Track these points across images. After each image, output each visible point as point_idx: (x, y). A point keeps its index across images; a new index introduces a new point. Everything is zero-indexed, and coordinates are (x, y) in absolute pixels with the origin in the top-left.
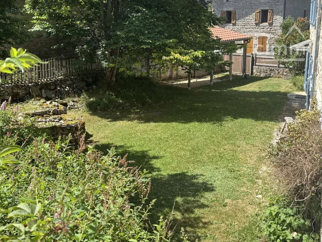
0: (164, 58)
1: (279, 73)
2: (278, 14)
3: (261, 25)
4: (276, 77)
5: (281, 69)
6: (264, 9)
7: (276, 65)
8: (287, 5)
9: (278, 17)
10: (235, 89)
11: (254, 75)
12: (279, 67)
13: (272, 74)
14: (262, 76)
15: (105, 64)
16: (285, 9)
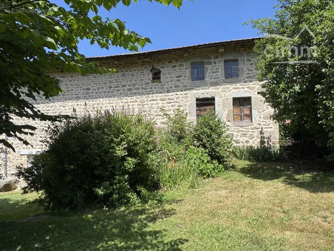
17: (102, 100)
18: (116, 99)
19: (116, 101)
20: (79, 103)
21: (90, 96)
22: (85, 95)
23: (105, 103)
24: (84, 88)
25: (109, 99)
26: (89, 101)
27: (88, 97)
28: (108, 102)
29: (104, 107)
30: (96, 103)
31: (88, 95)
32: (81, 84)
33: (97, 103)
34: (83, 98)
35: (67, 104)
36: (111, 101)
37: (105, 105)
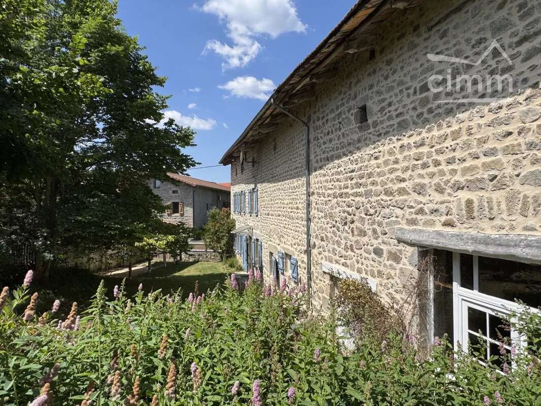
0: (136, 244)
1: (207, 257)
2: (188, 206)
3: (173, 215)
4: (204, 261)
5: (209, 253)
6: (175, 201)
7: (204, 250)
8: (195, 199)
9: (188, 208)
10: (177, 274)
11: (183, 260)
12: (206, 252)
13: (201, 258)
14: (191, 261)
15: (48, 256)
16: (194, 202)
17: (466, 114)
18: (521, 98)
19: (523, 108)
20: (405, 141)
21: (430, 111)
22: (419, 111)
23: (479, 126)
24: (415, 89)
25: (494, 104)
26: (429, 130)
27: (426, 116)
28: (490, 117)
29: (475, 143)
30: (449, 131)
31: (425, 110)
32: (408, 79)
33: (453, 132)
34: (415, 123)
35: (381, 148)
36: (502, 114)
37: (478, 136)
